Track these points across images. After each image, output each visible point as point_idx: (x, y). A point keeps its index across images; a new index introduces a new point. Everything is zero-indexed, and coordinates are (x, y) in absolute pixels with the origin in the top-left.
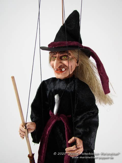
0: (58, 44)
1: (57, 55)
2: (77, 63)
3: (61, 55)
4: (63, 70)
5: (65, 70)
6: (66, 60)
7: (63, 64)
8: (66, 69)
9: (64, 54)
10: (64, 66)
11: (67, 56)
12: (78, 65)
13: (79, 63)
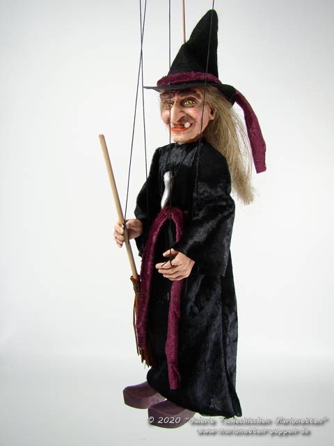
0: (177, 78)
1: (175, 99)
2: (212, 113)
3: (183, 98)
4: (187, 125)
5: (190, 126)
6: (193, 107)
7: (187, 114)
8: (191, 124)
9: (189, 96)
10: (189, 118)
11: (193, 100)
12: (212, 118)
13: (214, 114)
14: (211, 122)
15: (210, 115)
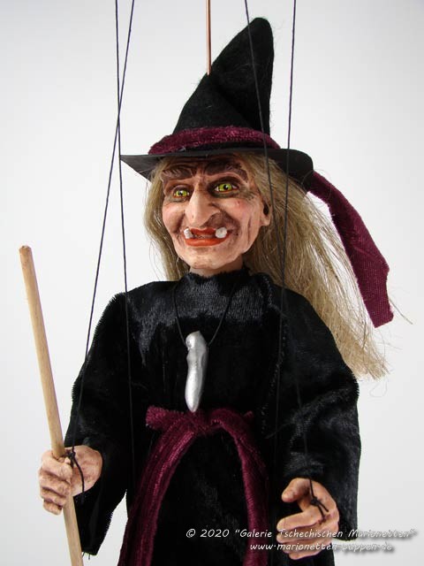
0: (203, 137)
1: (197, 179)
2: (266, 212)
3: (214, 177)
4: (221, 233)
5: (227, 235)
6: (232, 196)
7: (221, 210)
8: (229, 232)
10: (228, 220)
11: (233, 181)
12: (267, 223)
13: (270, 215)
14: (262, 230)
15: (263, 216)
